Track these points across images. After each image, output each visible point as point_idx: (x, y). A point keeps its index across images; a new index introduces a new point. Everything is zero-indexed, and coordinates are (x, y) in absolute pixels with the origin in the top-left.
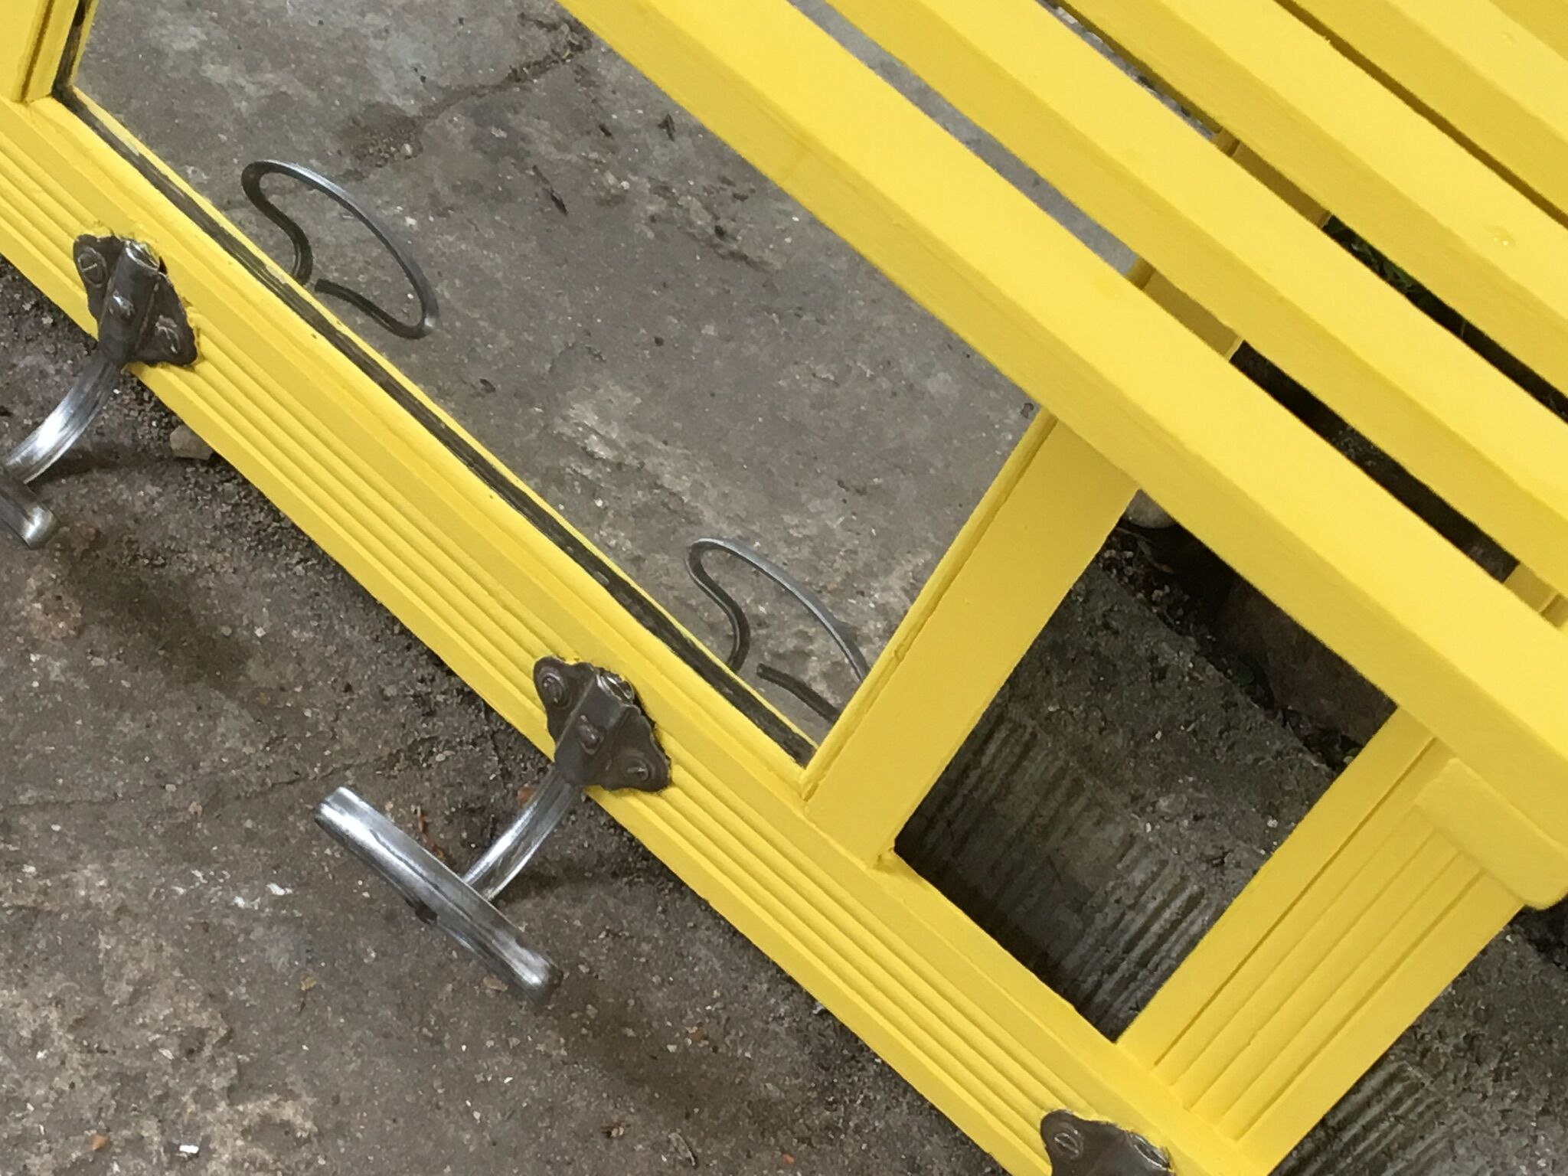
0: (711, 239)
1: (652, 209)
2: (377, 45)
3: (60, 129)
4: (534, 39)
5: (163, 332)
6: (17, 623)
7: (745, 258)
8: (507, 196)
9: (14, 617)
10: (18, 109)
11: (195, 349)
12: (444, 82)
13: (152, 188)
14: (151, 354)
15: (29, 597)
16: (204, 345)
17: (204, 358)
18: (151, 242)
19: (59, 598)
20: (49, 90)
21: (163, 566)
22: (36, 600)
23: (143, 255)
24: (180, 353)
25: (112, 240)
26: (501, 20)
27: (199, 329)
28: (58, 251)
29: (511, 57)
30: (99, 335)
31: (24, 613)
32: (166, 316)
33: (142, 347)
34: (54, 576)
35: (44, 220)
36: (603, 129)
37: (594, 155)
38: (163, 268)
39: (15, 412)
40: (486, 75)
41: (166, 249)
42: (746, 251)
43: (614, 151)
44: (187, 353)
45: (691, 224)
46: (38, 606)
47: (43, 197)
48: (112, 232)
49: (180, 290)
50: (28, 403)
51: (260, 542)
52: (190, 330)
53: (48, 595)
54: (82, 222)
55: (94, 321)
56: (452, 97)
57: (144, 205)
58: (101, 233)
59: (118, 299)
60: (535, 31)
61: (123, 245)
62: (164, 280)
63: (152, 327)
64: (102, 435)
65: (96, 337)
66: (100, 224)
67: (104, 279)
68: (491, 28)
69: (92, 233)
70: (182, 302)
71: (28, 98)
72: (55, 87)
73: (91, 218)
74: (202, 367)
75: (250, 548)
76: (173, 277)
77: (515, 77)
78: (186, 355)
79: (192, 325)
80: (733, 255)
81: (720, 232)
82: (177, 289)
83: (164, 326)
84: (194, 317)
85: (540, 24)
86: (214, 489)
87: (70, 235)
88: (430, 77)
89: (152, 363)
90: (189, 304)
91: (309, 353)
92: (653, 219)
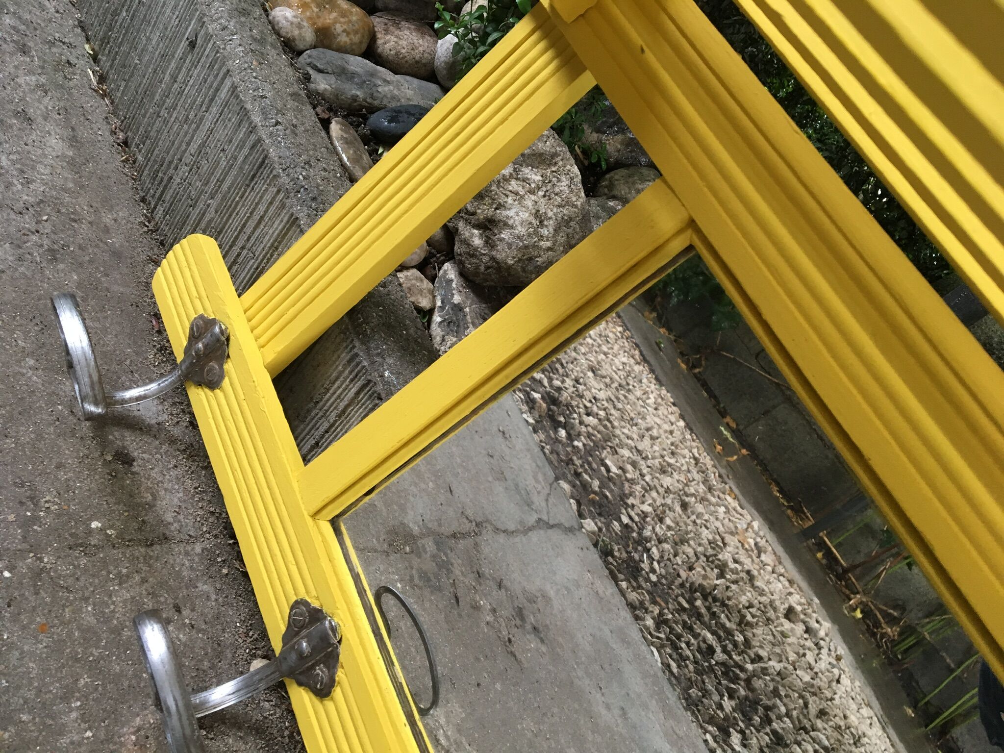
0: (505, 642)
1: (488, 618)
2: (412, 499)
3: (324, 541)
4: (464, 524)
5: (318, 674)
6: (115, 744)
7: (515, 656)
8: (439, 589)
9: (116, 739)
10: (309, 520)
11: (330, 692)
12: (430, 526)
13: (357, 595)
14: (302, 678)
15: (132, 730)
16: (337, 692)
17: (332, 699)
18: (340, 623)
19: (147, 737)
20: (330, 518)
21: (212, 739)
22: (134, 734)
23: (334, 630)
24: (321, 690)
25: (319, 611)
26: (455, 511)
27: (339, 683)
28: (283, 598)
29: (454, 527)
30: (280, 654)
31: (122, 739)
32: (325, 666)
33: (300, 673)
34: (152, 721)
35: (286, 579)
36: (478, 573)
37: (474, 584)
38: (340, 642)
39: (184, 613)
40: (446, 530)
41: (347, 631)
42: (517, 653)
43: (480, 584)
44: (324, 692)
45: (500, 631)
46: (133, 738)
47: (294, 568)
48: (322, 606)
49: (342, 658)
50: (193, 610)
51: (267, 746)
52: (334, 681)
53: (142, 733)
54: (307, 592)
55: (281, 645)
56: (430, 533)
57: (348, 603)
58: (315, 604)
59: (305, 644)
60: (465, 520)
61: (325, 618)
62: (337, 648)
63: (313, 667)
64: (219, 645)
65: (277, 655)
66: (318, 598)
67: (302, 628)
68: (451, 512)
69: (309, 600)
70: (339, 664)
71: (317, 517)
72: (333, 518)
73: (314, 593)
74: (329, 704)
75: (261, 748)
76: (342, 650)
77: (454, 536)
78: (323, 692)
79: (337, 679)
80: (511, 652)
81: (510, 641)
82: (341, 657)
83: (320, 671)
84: (340, 675)
85: (467, 518)
86: (259, 703)
87: (296, 594)
88: (426, 521)
89: (300, 684)
90: (343, 668)
91: (397, 733)
92: (488, 623)
